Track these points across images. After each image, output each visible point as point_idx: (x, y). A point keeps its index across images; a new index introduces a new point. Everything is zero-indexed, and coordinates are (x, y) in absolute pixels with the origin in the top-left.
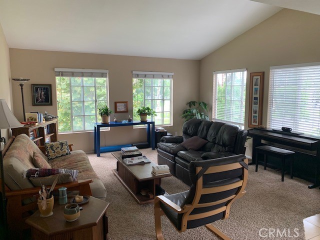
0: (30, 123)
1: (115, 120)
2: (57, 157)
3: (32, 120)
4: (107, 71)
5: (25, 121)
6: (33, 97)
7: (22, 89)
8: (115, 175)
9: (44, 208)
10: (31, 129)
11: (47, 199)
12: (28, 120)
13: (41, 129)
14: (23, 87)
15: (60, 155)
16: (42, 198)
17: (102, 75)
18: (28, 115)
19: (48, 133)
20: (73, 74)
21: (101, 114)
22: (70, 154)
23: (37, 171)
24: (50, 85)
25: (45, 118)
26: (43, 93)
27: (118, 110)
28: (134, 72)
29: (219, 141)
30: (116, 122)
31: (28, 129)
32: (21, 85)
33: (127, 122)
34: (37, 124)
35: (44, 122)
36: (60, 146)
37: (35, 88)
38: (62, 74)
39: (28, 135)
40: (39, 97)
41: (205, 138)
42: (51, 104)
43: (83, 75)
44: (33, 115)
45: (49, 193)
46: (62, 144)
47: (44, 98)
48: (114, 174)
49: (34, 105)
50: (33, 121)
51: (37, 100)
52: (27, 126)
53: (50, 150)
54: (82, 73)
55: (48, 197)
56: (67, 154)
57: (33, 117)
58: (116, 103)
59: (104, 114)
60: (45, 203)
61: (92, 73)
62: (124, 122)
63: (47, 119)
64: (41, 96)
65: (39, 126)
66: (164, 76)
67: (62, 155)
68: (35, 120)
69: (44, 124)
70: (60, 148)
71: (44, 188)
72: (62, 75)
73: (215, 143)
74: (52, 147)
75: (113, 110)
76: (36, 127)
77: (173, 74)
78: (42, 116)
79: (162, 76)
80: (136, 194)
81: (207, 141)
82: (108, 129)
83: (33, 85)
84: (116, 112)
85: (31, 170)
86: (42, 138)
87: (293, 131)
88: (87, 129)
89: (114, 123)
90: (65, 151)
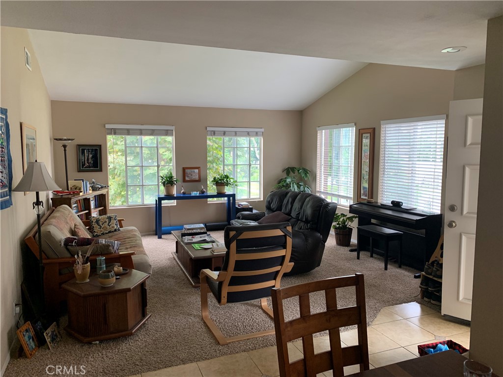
0: (74, 193)
1: (182, 191)
2: (103, 234)
3: (76, 189)
4: (173, 128)
5: (68, 190)
6: (79, 161)
7: (65, 150)
8: (175, 259)
9: (79, 272)
10: (73, 200)
11: (83, 264)
12: (71, 189)
13: (87, 201)
14: (67, 149)
15: (107, 232)
16: (78, 262)
17: (167, 133)
18: (71, 183)
19: (96, 207)
20: (128, 132)
21: (164, 184)
22: (119, 230)
23: (76, 239)
24: (100, 146)
25: (92, 187)
26: (91, 156)
27: (187, 179)
28: (209, 129)
29: (302, 217)
30: (184, 193)
31: (71, 199)
32: (65, 146)
33: (198, 194)
34: (81, 194)
35: (91, 191)
36: (107, 220)
37: (82, 149)
38: (114, 132)
39: (70, 207)
40: (86, 161)
41: (289, 214)
42: (101, 170)
43: (141, 133)
44: (77, 183)
45: (85, 259)
46: (110, 218)
47: (92, 162)
48: (174, 257)
49: (79, 171)
50: (76, 191)
51: (83, 165)
52: (70, 196)
53: (95, 225)
54: (141, 130)
55: (85, 263)
56: (115, 230)
57: (77, 185)
58: (184, 169)
59: (168, 183)
60: (81, 268)
61: (153, 130)
62: (194, 194)
63: (94, 189)
64: (88, 160)
65: (84, 197)
66: (250, 133)
67: (110, 232)
68: (80, 189)
69: (90, 194)
70: (107, 222)
71: (80, 253)
72: (115, 134)
73: (298, 220)
74: (97, 221)
75: (180, 178)
76: (80, 198)
77: (262, 130)
78: (88, 186)
79: (248, 134)
80: (192, 278)
81: (290, 217)
82: (174, 203)
83: (79, 146)
84: (184, 181)
85: (69, 238)
86: (87, 211)
87: (404, 206)
88: (146, 202)
89: (182, 196)
90: (113, 227)
